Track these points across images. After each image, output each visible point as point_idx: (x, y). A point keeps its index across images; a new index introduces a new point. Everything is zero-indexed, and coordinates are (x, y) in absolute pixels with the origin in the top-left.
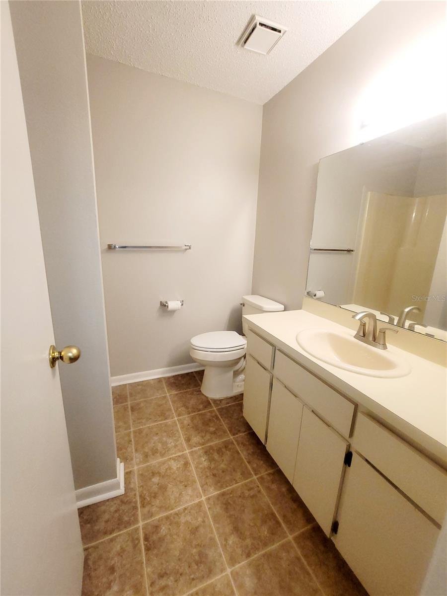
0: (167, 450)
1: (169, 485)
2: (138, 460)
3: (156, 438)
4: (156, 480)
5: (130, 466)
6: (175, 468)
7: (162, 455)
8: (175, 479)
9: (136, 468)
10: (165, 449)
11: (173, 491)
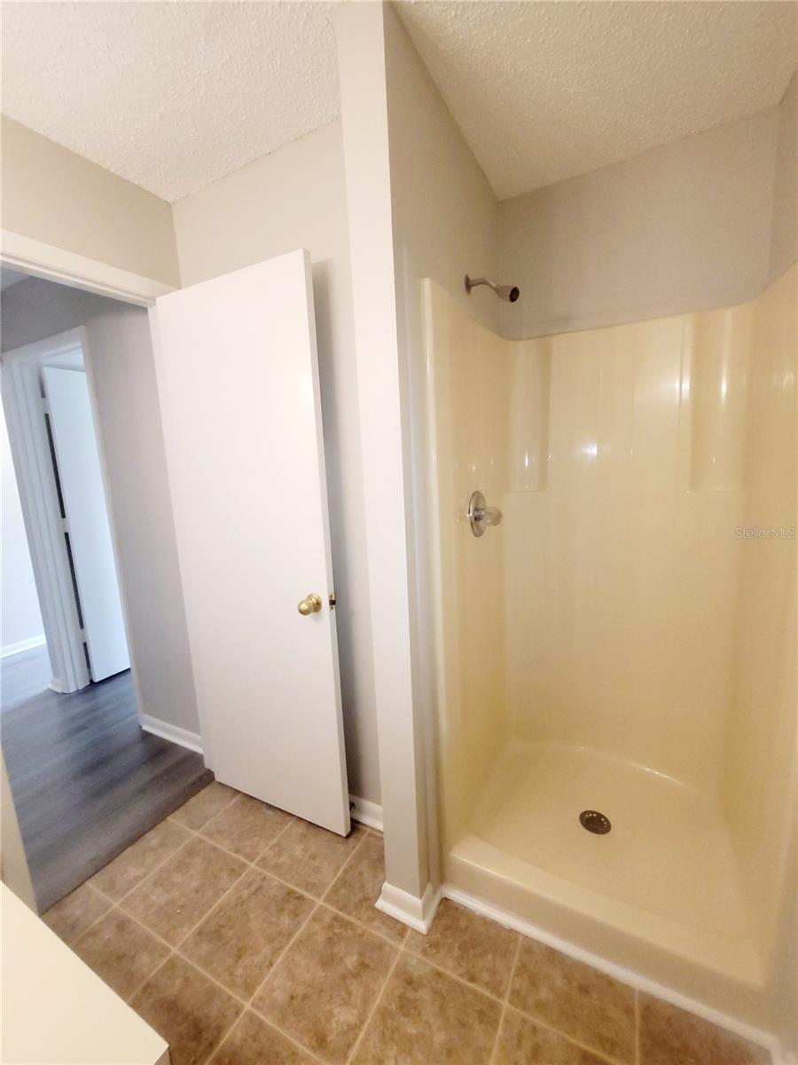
0: (388, 1033)
1: (323, 974)
2: (414, 961)
3: (439, 1038)
4: (351, 961)
5: (413, 942)
6: (336, 1011)
7: (384, 1014)
8: (322, 991)
9: (402, 948)
10: (393, 1032)
11: (309, 971)
